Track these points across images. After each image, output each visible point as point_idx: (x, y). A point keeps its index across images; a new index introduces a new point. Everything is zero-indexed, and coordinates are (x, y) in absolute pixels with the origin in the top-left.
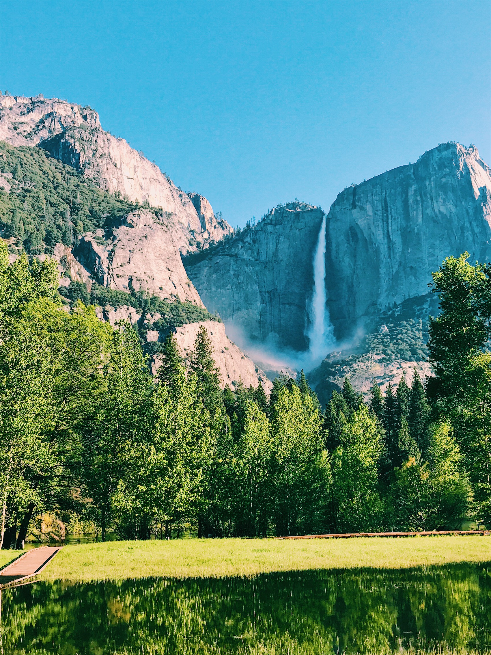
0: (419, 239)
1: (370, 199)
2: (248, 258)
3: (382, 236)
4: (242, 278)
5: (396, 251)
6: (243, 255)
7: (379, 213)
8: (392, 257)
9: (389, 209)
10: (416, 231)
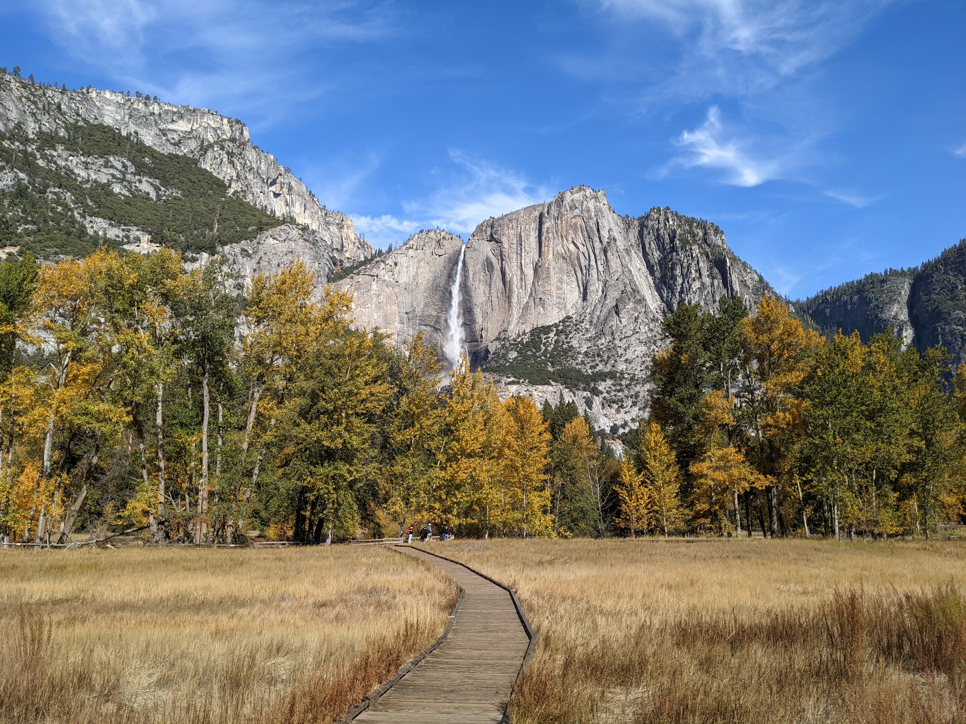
0: (549, 273)
1: (507, 233)
2: (389, 279)
3: (515, 268)
4: (382, 298)
5: (527, 282)
6: (384, 276)
7: (514, 246)
8: (523, 288)
9: (523, 243)
10: (546, 265)
